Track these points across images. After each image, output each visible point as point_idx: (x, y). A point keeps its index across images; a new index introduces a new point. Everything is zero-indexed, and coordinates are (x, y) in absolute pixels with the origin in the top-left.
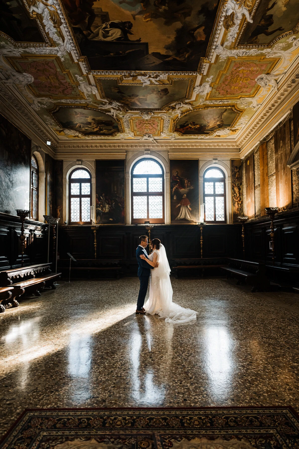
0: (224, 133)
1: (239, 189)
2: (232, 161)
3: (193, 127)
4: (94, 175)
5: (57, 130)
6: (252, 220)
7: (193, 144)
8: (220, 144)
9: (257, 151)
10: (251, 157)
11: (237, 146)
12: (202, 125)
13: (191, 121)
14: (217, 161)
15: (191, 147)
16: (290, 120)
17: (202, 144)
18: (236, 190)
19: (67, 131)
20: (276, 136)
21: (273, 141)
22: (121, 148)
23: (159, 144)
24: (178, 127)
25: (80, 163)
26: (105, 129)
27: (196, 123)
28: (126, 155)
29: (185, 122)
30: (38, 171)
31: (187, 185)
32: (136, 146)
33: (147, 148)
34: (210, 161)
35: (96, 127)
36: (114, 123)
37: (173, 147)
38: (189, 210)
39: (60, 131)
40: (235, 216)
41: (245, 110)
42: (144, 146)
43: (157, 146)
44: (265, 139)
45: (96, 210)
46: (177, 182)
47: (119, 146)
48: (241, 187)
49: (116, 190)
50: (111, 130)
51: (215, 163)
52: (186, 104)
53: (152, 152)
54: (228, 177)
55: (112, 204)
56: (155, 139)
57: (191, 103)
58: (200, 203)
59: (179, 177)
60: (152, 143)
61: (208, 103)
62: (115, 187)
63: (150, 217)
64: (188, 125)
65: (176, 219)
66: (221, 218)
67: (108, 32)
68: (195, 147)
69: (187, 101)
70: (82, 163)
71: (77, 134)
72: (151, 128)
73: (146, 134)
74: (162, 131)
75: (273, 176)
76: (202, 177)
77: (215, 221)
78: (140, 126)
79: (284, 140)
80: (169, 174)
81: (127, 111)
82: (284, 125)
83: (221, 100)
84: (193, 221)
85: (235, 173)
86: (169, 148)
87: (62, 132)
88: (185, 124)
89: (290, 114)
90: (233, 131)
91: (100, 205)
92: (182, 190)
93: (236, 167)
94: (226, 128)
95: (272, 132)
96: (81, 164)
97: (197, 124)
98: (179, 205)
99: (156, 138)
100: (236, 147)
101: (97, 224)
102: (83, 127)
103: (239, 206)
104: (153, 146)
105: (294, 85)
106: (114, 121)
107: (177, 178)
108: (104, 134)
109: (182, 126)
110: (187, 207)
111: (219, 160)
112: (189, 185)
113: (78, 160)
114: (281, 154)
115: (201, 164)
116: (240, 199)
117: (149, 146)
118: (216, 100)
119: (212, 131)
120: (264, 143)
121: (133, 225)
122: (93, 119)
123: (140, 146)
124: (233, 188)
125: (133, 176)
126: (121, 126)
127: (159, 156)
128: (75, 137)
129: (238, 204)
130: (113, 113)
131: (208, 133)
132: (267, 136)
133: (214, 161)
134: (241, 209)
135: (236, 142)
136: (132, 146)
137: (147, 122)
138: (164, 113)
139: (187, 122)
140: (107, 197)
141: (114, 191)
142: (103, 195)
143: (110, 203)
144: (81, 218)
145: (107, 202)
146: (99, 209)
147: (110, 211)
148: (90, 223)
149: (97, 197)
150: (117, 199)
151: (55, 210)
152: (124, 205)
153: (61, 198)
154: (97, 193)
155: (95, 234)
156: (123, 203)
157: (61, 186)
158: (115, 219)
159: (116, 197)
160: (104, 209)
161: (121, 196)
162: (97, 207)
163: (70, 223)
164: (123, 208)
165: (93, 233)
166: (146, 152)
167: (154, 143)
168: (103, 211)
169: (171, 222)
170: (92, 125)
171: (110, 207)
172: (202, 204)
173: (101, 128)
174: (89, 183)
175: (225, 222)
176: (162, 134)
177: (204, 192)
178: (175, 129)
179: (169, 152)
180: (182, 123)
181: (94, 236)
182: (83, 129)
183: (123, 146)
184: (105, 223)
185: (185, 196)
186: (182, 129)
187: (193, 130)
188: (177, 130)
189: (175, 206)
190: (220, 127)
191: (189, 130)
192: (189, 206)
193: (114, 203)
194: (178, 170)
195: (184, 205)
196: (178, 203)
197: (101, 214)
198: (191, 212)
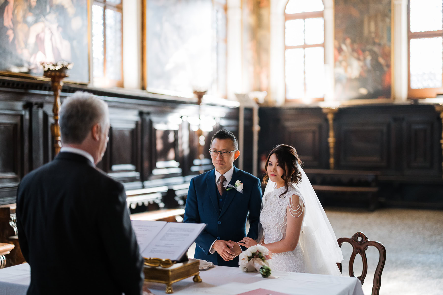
4: (330, 3)
45: (334, 74)
55: (365, 59)
91: (340, 62)
121: (409, 102)
140: (356, 46)
141: (370, 32)
142: (348, 41)
143: (362, 57)
144: (305, 90)
145: (356, 55)
146: (340, 70)
147: (360, 75)
148: (322, 100)
149: (335, 47)
150: (376, 49)
151: (257, 75)
152: (390, 61)
153: (267, 51)
154: (336, 38)
155: (331, 122)
156: (387, 55)
157: (268, 28)
158: (371, 90)
159: (374, 44)
160: (349, 70)
161: (384, 41)
162: (335, 66)
163: (286, 101)
164: (389, 66)
165: (327, 120)
168: (348, 75)
171: (362, 67)
174: (321, 20)
181: (328, 125)
184: (352, 99)
193: (369, 58)
197: (344, 81)
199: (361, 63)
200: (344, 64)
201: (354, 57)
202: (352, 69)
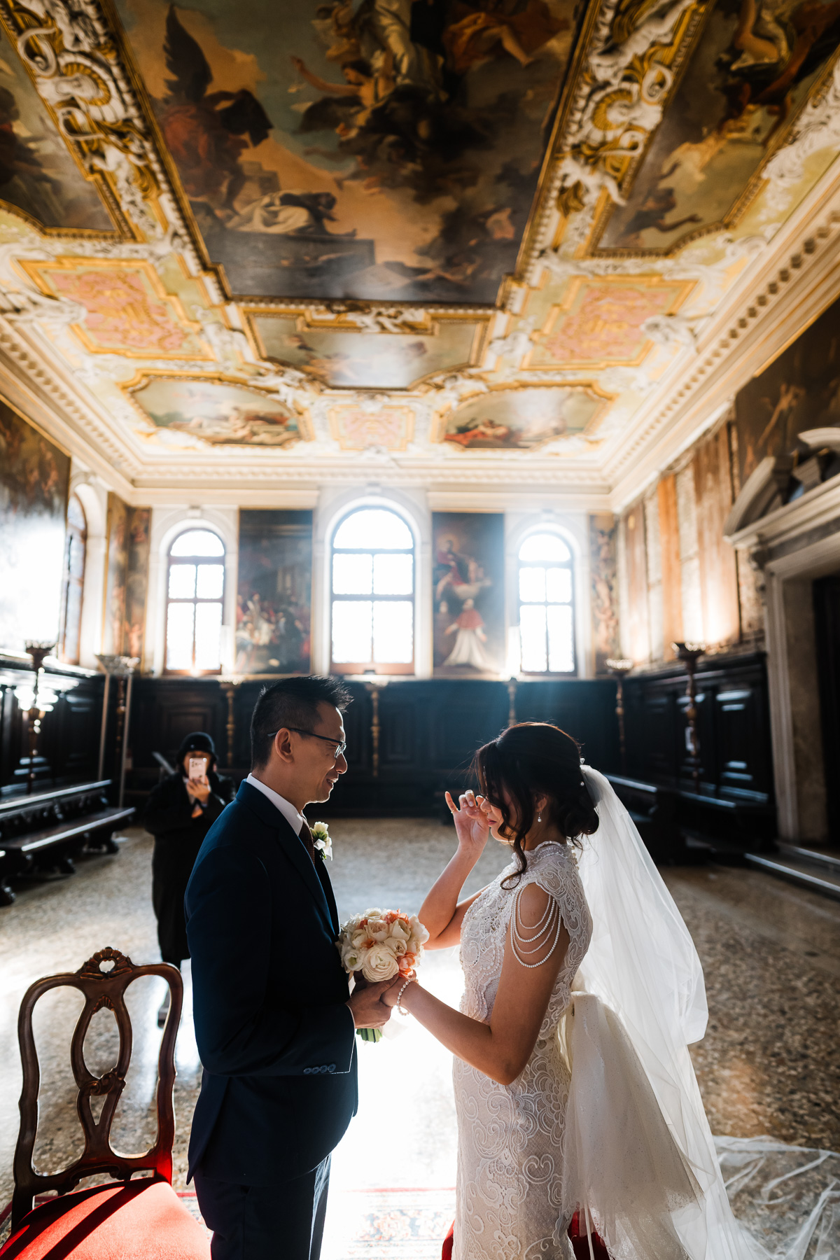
0: (568, 447)
1: (611, 588)
2: (592, 518)
3: (489, 431)
4: (233, 545)
5: (141, 433)
6: (643, 672)
7: (492, 473)
8: (560, 473)
9: (653, 494)
10: (637, 509)
11: (604, 479)
12: (513, 429)
13: (485, 418)
14: (551, 517)
15: (484, 480)
16: (729, 426)
17: (514, 473)
18: (603, 590)
19: (166, 434)
20: (696, 461)
21: (689, 474)
22: (306, 478)
23: (403, 472)
24: (453, 431)
25: (197, 513)
26: (265, 432)
27: (497, 422)
28: (319, 498)
29: (467, 421)
30: (85, 536)
31: (476, 577)
32: (344, 475)
33: (373, 479)
34: (534, 514)
35: (244, 427)
36: (287, 419)
37: (441, 480)
38: (481, 641)
39: (149, 435)
40: (600, 659)
41: (618, 395)
42: (366, 475)
43: (400, 475)
44: (670, 468)
45: (236, 638)
46: (448, 568)
47: (300, 474)
48: (614, 583)
49: (288, 584)
50: (279, 434)
51: (549, 521)
52: (471, 377)
53: (386, 491)
54: (582, 557)
55: (277, 622)
56: (394, 460)
57: (484, 376)
58: (508, 621)
59: (453, 554)
60: (386, 468)
61: (526, 377)
62: (288, 579)
63: (378, 659)
64: (476, 427)
65: (446, 663)
66: (562, 664)
67: (275, 214)
68: (495, 480)
69: (473, 371)
70: (202, 513)
71: (193, 441)
72: (382, 430)
73: (371, 445)
74: (410, 439)
75: (690, 559)
76: (513, 556)
77: (547, 673)
78: (355, 426)
79: (715, 470)
80: (429, 548)
81: (322, 390)
82: (716, 437)
83: (559, 371)
84: (489, 671)
85: (599, 548)
86: (429, 480)
87: (153, 438)
88: (468, 423)
89: (730, 412)
90: (592, 442)
91: (245, 624)
92: (462, 590)
93: (602, 533)
94: (574, 434)
95: (687, 450)
96: (201, 518)
97: (501, 426)
98: (454, 627)
99: (396, 455)
100: (600, 482)
101: (237, 673)
102: (209, 426)
103: (611, 630)
104: (389, 476)
105: (734, 343)
106: (287, 414)
107: (450, 556)
108: (261, 444)
109: (463, 430)
110: (474, 632)
111: (558, 514)
112: (481, 574)
113: (194, 507)
114: (711, 507)
115: (510, 524)
116: (613, 614)
117: (377, 475)
118: (546, 372)
119: (537, 441)
120: (669, 477)
122: (236, 409)
123: (354, 475)
124: (594, 587)
125: (334, 551)
126: (307, 427)
127: (403, 501)
128: (187, 448)
129: (607, 627)
130: (287, 395)
131: (527, 448)
132: (677, 460)
133: (546, 517)
134: (615, 640)
135: (599, 470)
136: (333, 475)
137: (372, 419)
138: (417, 397)
139: (473, 420)
140: (266, 604)
141: (285, 589)
142: (256, 597)
143: (273, 619)
144: (194, 658)
145: (266, 615)
146: (245, 635)
147: (271, 641)
148: (219, 672)
149: (238, 604)
150: (292, 610)
151: (125, 636)
152: (309, 626)
153: (143, 603)
154: (239, 592)
155: (230, 701)
156: (306, 619)
157: (146, 572)
158: (285, 662)
159: (290, 603)
160: (256, 634)
161: (303, 601)
162: (238, 629)
163: (165, 672)
164: (307, 632)
165: (225, 699)
166: (370, 490)
167: (391, 468)
168: (254, 641)
169: (434, 672)
170: (232, 420)
171: (274, 631)
172: (512, 625)
173: (255, 429)
174: (221, 568)
175: (575, 673)
176: (411, 447)
177: (518, 595)
178: (443, 435)
179: (428, 490)
180: (462, 423)
181: (226, 705)
182: (209, 432)
183: (310, 474)
184: (258, 672)
185: (470, 603)
186: (461, 437)
187: (490, 439)
188: (449, 438)
189: (444, 629)
190: (558, 432)
191: (480, 438)
192: (479, 631)
193: (283, 621)
194: (451, 537)
195: (466, 627)
196: (452, 622)
197: (249, 648)
198: (486, 646)
199: (273, 627)
200: (250, 626)
201: (263, 618)
202: (260, 634)
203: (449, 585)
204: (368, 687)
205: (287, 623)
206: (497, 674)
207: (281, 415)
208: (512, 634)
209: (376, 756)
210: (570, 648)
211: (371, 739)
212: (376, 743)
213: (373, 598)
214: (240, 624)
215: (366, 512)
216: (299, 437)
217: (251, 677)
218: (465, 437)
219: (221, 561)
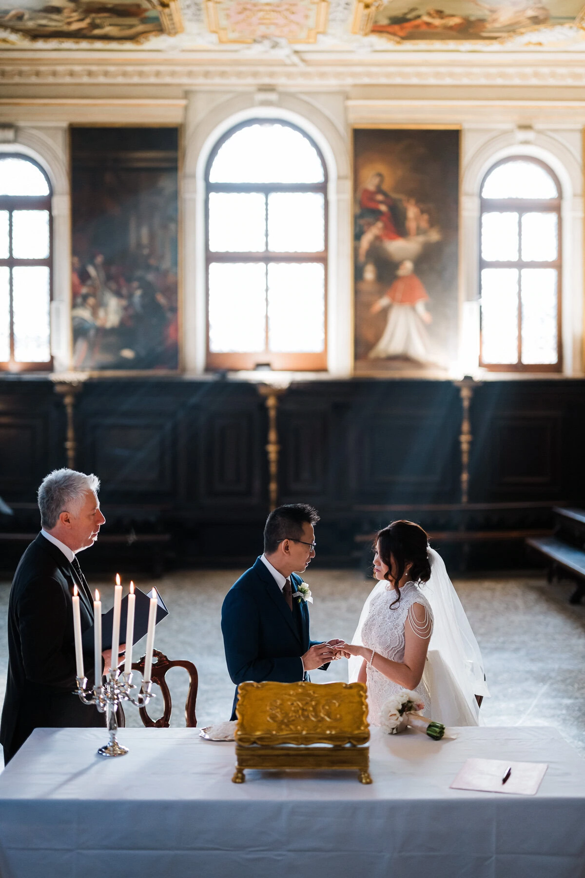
0: (555, 37)
4: (63, 183)
7: (442, 70)
8: (545, 70)
12: (472, 18)
14: (530, 135)
15: (432, 81)
17: (475, 70)
22: (168, 80)
23: (310, 69)
24: (384, 22)
26: (111, 25)
27: (447, 11)
28: (186, 108)
29: (406, 11)
31: (418, 228)
32: (223, 74)
33: (267, 81)
34: (505, 132)
35: (81, 20)
36: (146, 10)
37: (366, 81)
38: (422, 321)
42: (255, 75)
43: (305, 75)
45: (73, 319)
46: (376, 214)
47: (158, 74)
50: (131, 26)
51: (526, 142)
53: (286, 98)
54: (575, 195)
56: (296, 52)
58: (462, 294)
59: (384, 194)
60: (285, 65)
62: (144, 232)
63: (274, 347)
64: (419, 17)
65: (373, 354)
66: (541, 353)
68: (448, 81)
70: (16, 136)
72: (281, 21)
73: (265, 37)
74: (321, 29)
76: (472, 195)
77: (519, 367)
78: (241, 17)
80: (348, 185)
84: (435, 366)
86: (350, 81)
88: (406, 14)
92: (397, 247)
94: (562, 24)
96: (15, 141)
97: (453, 16)
98: (384, 302)
99: (298, 47)
101: (75, 369)
102: (31, 19)
104: (289, 76)
106: (146, 6)
107: (380, 197)
108: (105, 38)
110: (414, 309)
111: (540, 132)
113: (5, 126)
115: (469, 147)
117: (272, 75)
119: (509, 31)
121: (210, 377)
123: (239, 75)
125: (210, 189)
126: (172, 19)
127: (311, 112)
131: (495, 38)
133: (522, 135)
136: (206, 75)
137: (267, 8)
139: (413, 10)
140: (113, 269)
141: (139, 245)
143: (124, 291)
144: (12, 346)
145: (113, 286)
147: (122, 323)
148: (49, 367)
149: (74, 269)
150: (150, 277)
152: (176, 300)
155: (69, 410)
156: (172, 290)
159: (148, 267)
160: (101, 313)
161: (166, 264)
162: (74, 306)
164: (174, 309)
165: (62, 407)
166: (262, 96)
167: (294, 65)
168: (99, 323)
169: (355, 368)
170: (66, 13)
171: (125, 309)
172: (469, 299)
173: (98, 21)
174: (45, 214)
175: (558, 367)
176: (321, 37)
177: (480, 252)
178: (370, 26)
179: (347, 98)
180: (398, 12)
181: (64, 414)
182: (30, 24)
183: (173, 74)
184: (103, 368)
185: (408, 267)
186: (396, 28)
187: (439, 30)
188: (377, 30)
189: (369, 305)
190: (536, 21)
191: (424, 29)
192: (420, 307)
193: (138, 293)
194: (381, 168)
195: (402, 302)
196: (381, 294)
197: (92, 333)
198: (430, 329)
199: (124, 303)
200: (91, 301)
201: (110, 289)
202: (106, 313)
203: (378, 238)
204: (263, 391)
205: (143, 296)
206: (446, 369)
207: (138, 6)
208: (468, 311)
209: (273, 486)
210: (553, 331)
211: (266, 462)
212: (273, 468)
213: (267, 258)
214: (77, 301)
215: (256, 127)
216: (160, 30)
217: (96, 374)
218: (402, 29)
219: (45, 204)
